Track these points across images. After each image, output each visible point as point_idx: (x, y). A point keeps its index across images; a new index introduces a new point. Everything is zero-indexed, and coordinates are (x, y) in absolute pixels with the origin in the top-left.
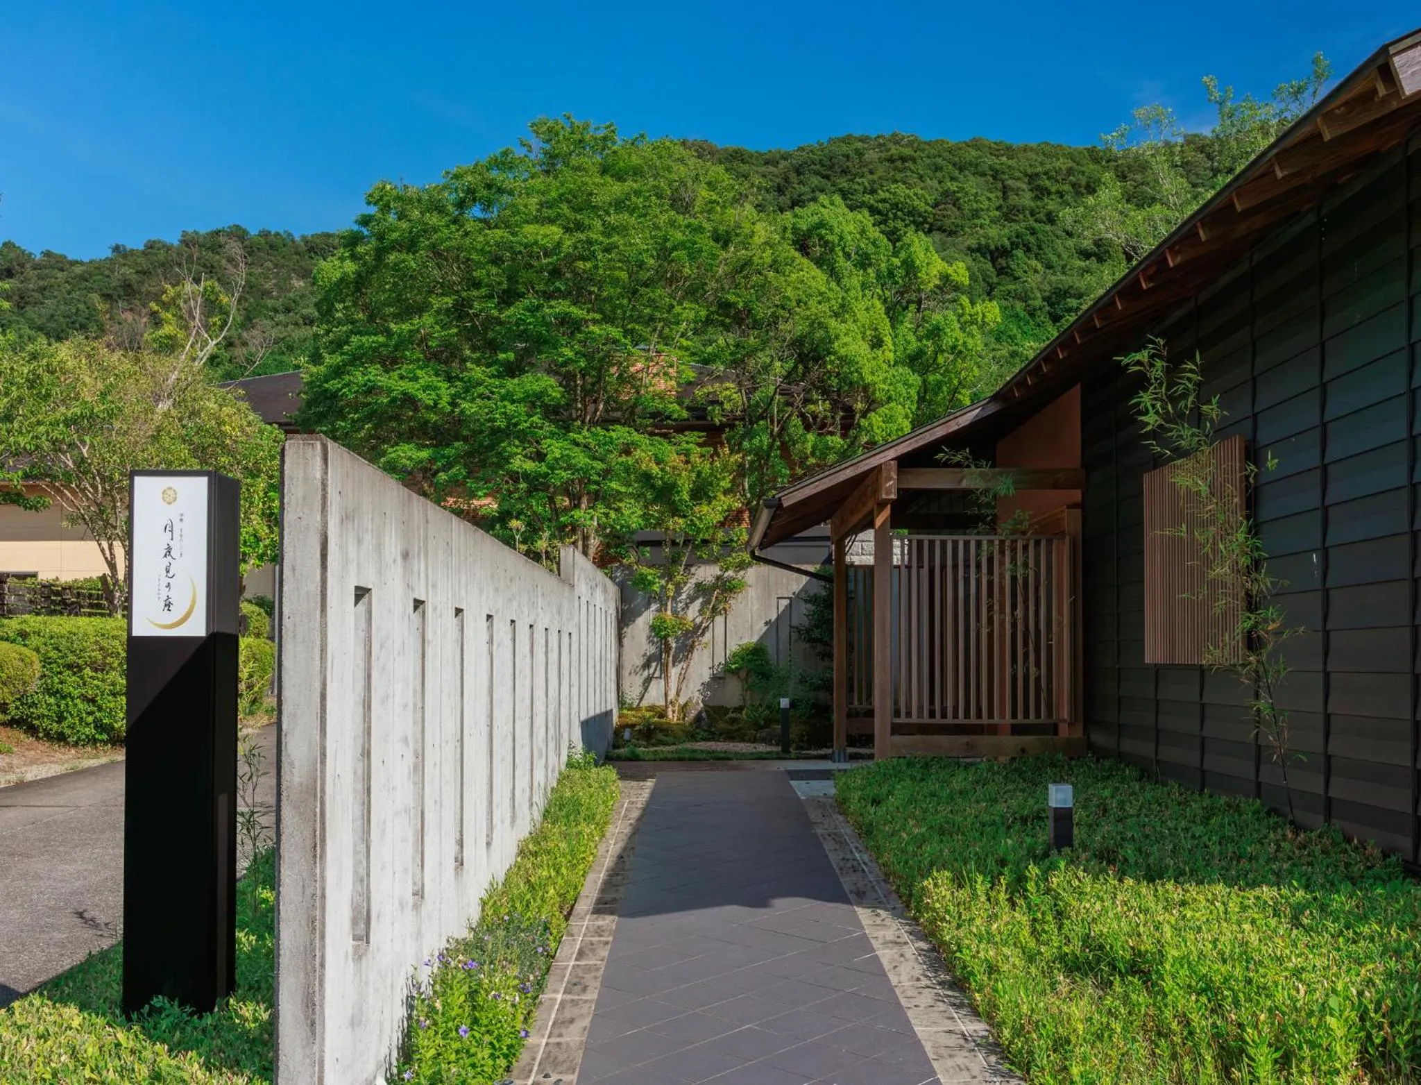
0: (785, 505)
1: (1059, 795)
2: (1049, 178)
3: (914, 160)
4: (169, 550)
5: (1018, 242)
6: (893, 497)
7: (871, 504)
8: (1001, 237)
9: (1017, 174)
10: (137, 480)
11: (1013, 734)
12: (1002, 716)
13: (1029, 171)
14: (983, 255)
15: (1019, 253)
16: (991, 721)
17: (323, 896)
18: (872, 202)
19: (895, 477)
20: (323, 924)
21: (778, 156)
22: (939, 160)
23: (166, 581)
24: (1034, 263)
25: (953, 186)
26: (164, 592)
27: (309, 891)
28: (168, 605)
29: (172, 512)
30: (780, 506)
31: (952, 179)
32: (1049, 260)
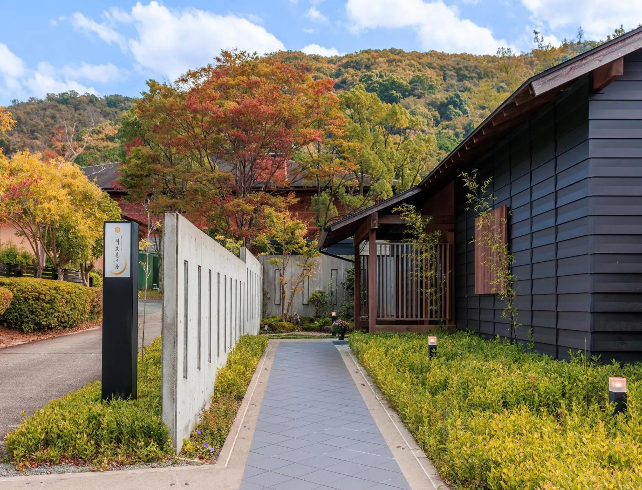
0: (333, 230)
1: (432, 340)
2: (467, 70)
3: (401, 61)
4: (117, 248)
5: (451, 101)
6: (376, 227)
7: (368, 230)
8: (442, 98)
9: (450, 68)
10: (107, 224)
11: (429, 324)
12: (426, 317)
13: (457, 67)
14: (434, 107)
15: (451, 107)
16: (422, 319)
17: (177, 359)
18: (381, 81)
19: (377, 219)
20: (177, 367)
21: (335, 59)
22: (413, 62)
23: (116, 259)
24: (458, 111)
25: (420, 74)
26: (116, 262)
27: (173, 356)
28: (117, 267)
29: (119, 235)
30: (330, 231)
31: (419, 70)
32: (465, 110)
